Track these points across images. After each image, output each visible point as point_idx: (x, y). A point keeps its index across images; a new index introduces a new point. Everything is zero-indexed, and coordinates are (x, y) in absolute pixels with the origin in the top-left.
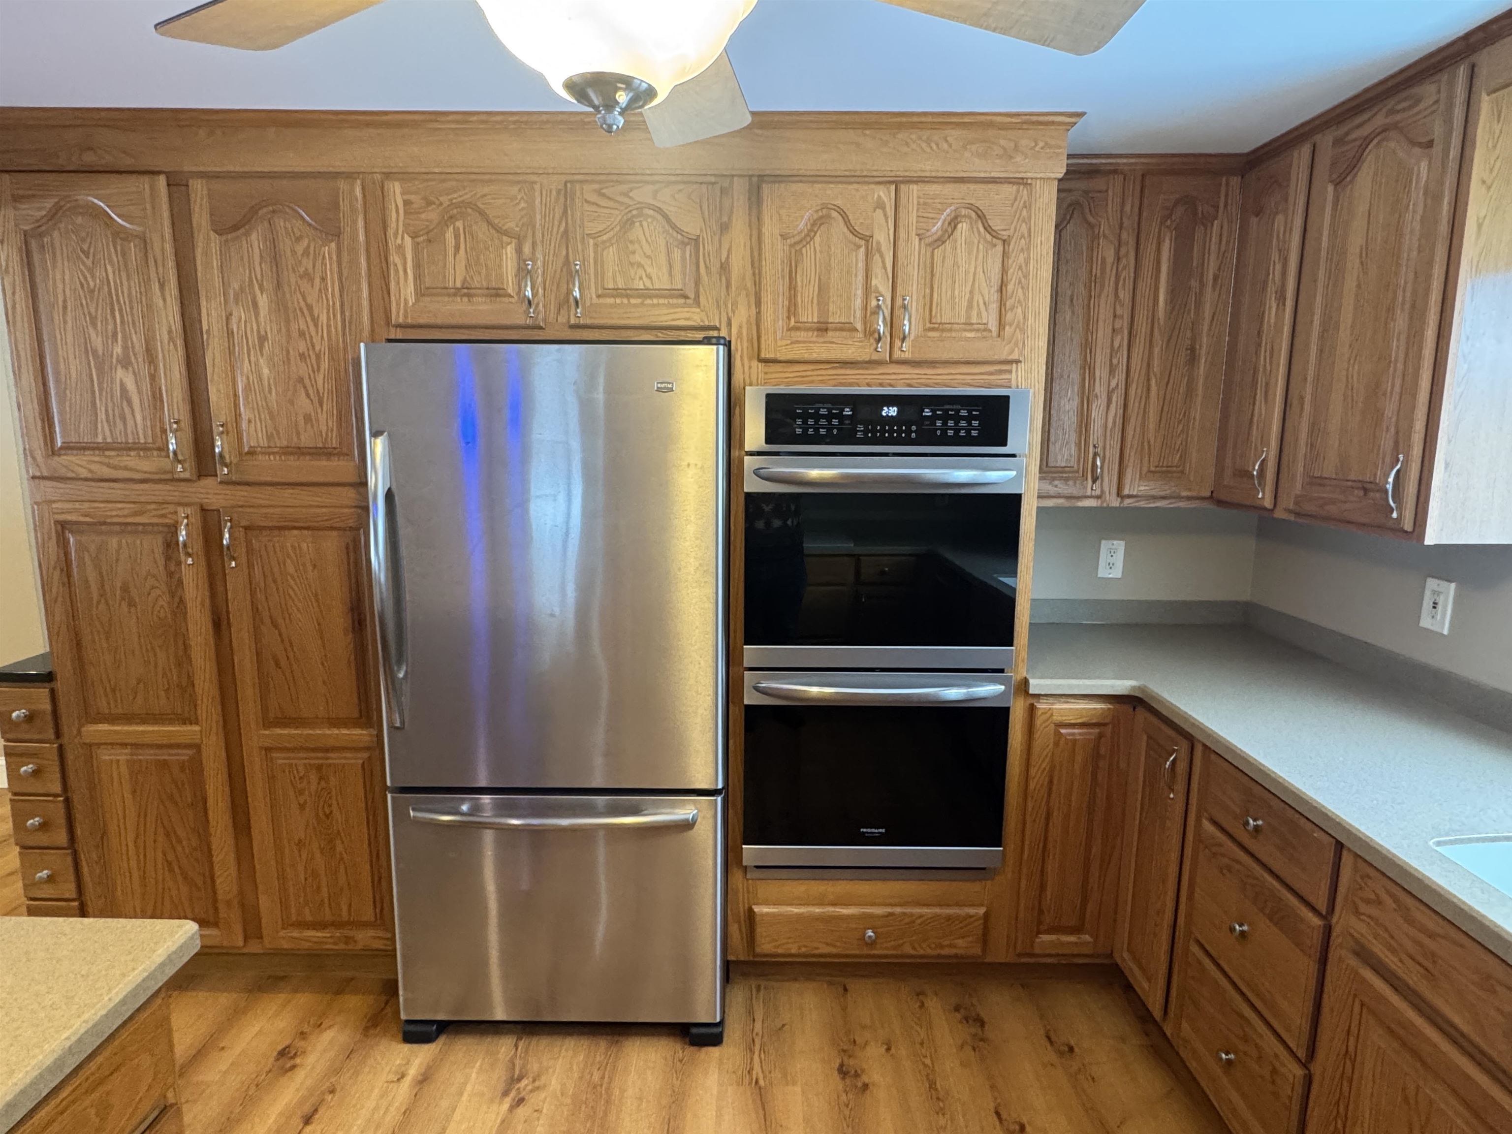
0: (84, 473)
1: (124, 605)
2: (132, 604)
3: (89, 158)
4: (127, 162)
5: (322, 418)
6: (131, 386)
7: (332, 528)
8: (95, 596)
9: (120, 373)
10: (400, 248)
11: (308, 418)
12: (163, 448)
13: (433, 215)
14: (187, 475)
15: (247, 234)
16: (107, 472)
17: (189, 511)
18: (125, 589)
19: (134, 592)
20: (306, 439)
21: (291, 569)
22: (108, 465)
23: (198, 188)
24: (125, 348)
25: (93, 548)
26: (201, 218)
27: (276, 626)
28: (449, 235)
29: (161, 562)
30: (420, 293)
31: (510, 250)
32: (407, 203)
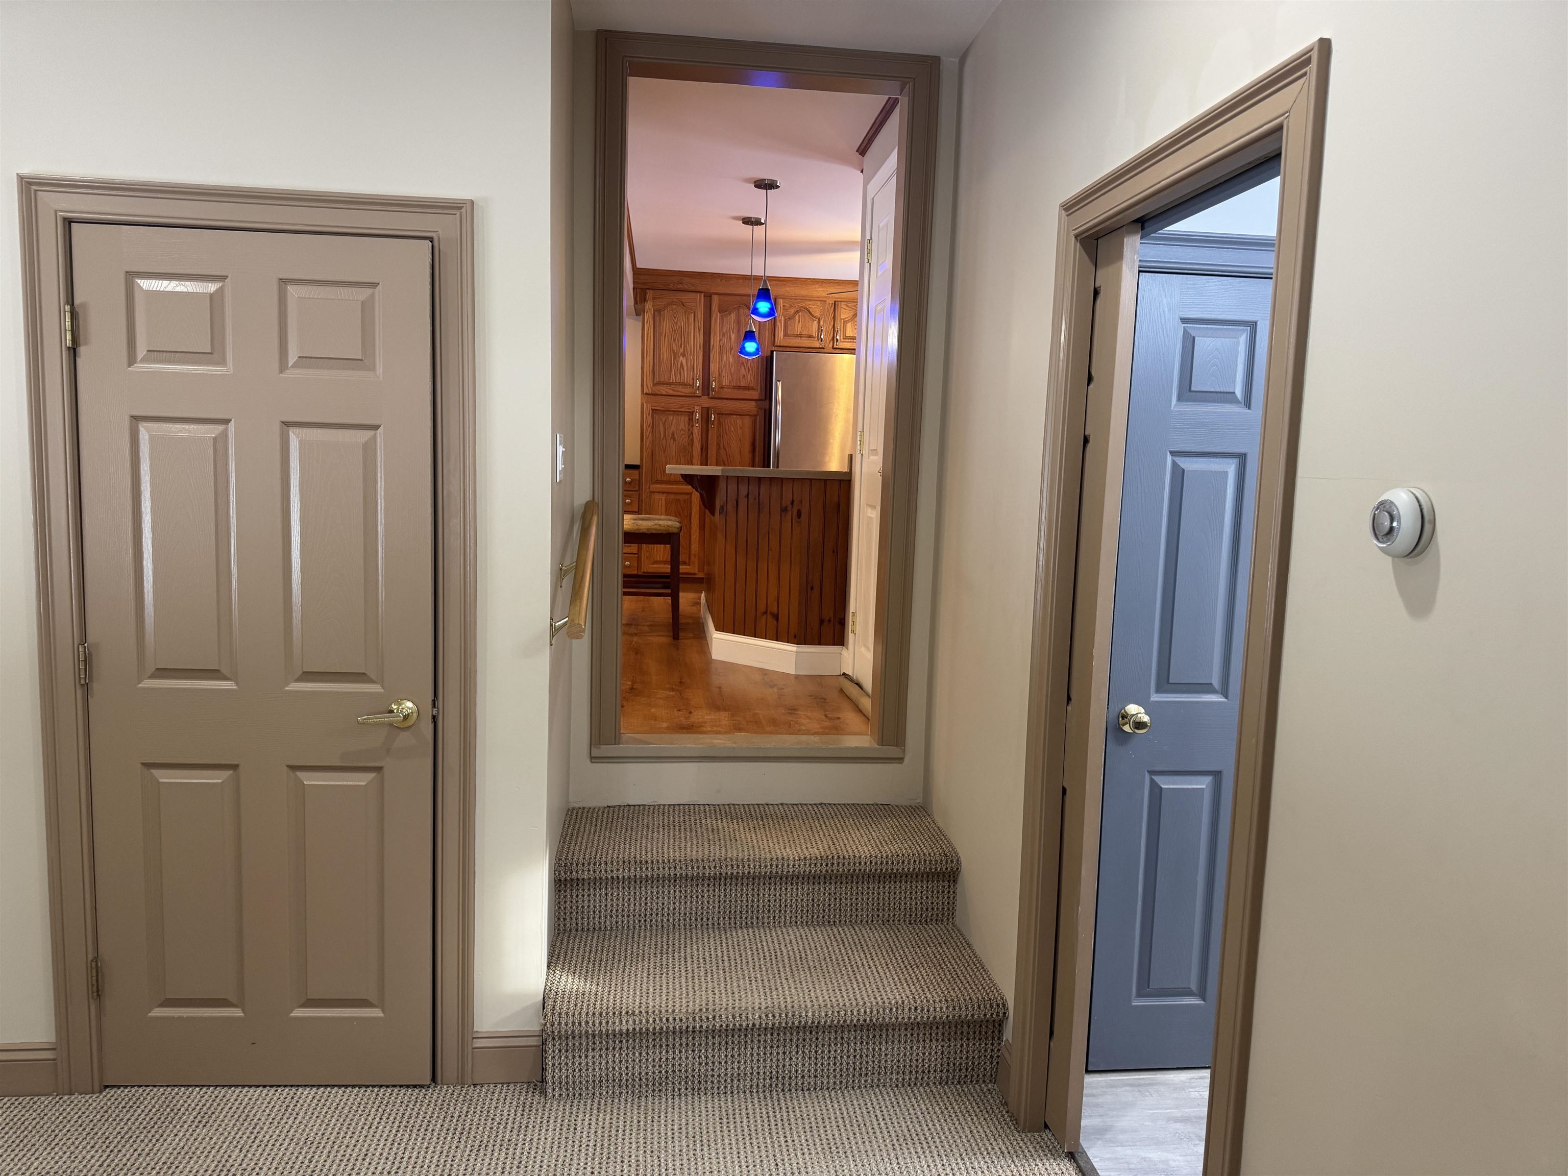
0: (664, 393)
1: (672, 441)
2: (675, 440)
3: (680, 286)
4: (693, 288)
5: (749, 377)
6: (684, 363)
7: (748, 415)
8: (662, 437)
9: (681, 358)
10: (780, 321)
11: (744, 376)
12: (692, 386)
13: (793, 311)
14: (700, 395)
15: (730, 314)
16: (671, 392)
17: (698, 407)
18: (673, 434)
19: (676, 436)
20: (743, 384)
21: (732, 429)
22: (673, 390)
23: (715, 299)
24: (684, 350)
25: (664, 419)
26: (715, 307)
27: (725, 449)
28: (797, 317)
29: (687, 426)
30: (786, 335)
31: (816, 323)
32: (784, 306)
